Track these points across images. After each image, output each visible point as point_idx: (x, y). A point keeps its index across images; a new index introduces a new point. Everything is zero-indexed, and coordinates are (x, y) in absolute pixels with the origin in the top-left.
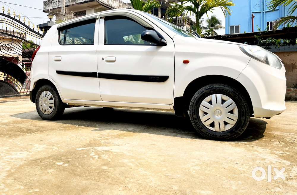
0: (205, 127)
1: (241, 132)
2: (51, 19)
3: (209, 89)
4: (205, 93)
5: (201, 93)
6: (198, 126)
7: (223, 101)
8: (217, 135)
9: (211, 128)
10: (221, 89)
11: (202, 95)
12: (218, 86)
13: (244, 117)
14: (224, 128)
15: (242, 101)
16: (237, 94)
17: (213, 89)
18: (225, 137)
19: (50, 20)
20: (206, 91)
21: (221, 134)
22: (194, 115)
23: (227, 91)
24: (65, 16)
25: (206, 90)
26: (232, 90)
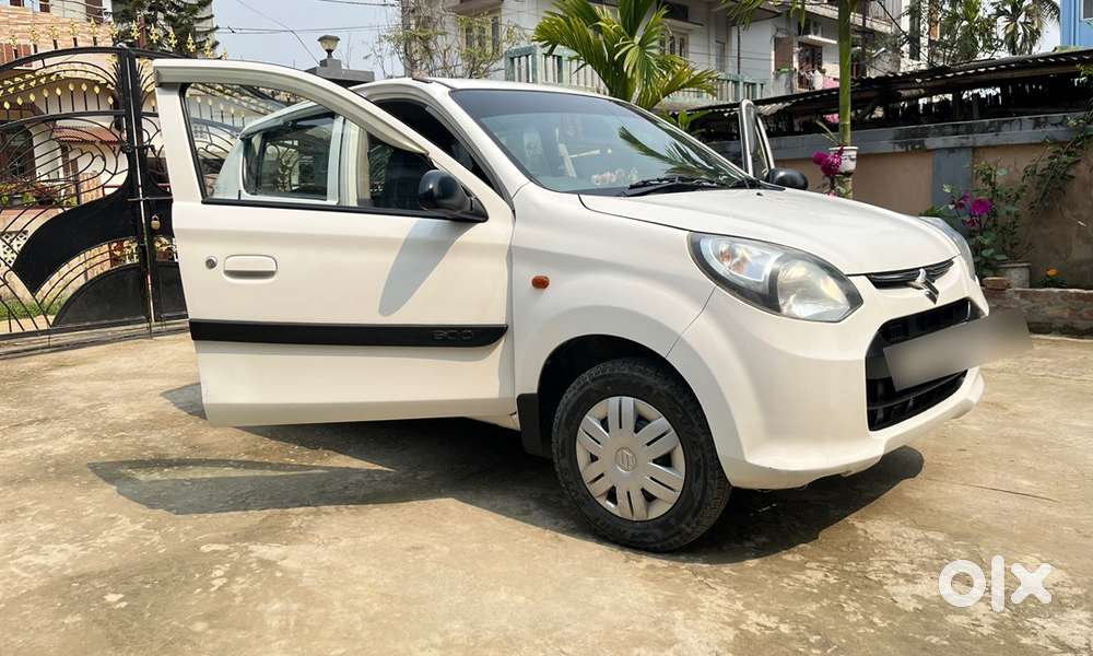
0: (592, 501)
1: (693, 528)
2: (329, 51)
3: (601, 377)
4: (591, 390)
5: (580, 389)
6: (573, 494)
7: (641, 421)
8: (625, 531)
9: (609, 505)
10: (634, 381)
11: (584, 394)
12: (626, 372)
13: (701, 481)
14: (644, 512)
15: (693, 425)
16: (681, 402)
17: (611, 379)
18: (646, 540)
19: (326, 54)
20: (592, 385)
21: (638, 529)
22: (563, 457)
23: (649, 388)
24: (413, 11)
25: (593, 380)
26: (666, 388)
